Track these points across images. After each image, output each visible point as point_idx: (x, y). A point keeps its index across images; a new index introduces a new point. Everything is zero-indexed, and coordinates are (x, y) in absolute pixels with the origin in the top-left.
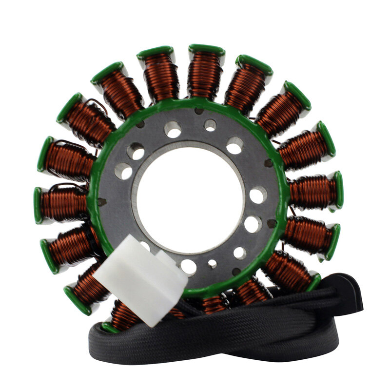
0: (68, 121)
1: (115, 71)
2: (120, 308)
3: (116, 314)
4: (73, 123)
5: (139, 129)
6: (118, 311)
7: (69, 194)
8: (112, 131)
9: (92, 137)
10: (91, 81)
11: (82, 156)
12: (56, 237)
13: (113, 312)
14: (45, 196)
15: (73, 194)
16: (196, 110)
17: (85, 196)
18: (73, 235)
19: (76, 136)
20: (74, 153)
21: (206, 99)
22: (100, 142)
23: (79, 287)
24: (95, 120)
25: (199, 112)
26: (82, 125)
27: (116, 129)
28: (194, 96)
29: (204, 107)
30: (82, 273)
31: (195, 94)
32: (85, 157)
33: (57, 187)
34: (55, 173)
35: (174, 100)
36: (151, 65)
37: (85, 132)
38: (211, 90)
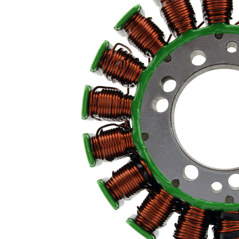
0: (101, 68)
1: (134, 14)
2: (181, 229)
3: (179, 235)
4: (106, 69)
5: (167, 63)
6: (181, 232)
7: (116, 135)
8: (143, 70)
9: (126, 78)
10: (114, 28)
11: (121, 98)
12: (110, 176)
13: (175, 234)
14: (94, 141)
15: (119, 134)
16: (216, 35)
17: (130, 134)
18: (126, 171)
19: (109, 80)
20: (113, 96)
21: (224, 23)
22: (134, 82)
23: (140, 217)
24: (126, 63)
25: (219, 36)
26: (116, 70)
27: (145, 68)
28: (212, 23)
29: (223, 31)
30: (140, 205)
31: (212, 22)
32: (123, 99)
33: (102, 130)
34: (99, 118)
35: (194, 31)
36: (167, 3)
37: (119, 76)
38: (226, 14)
